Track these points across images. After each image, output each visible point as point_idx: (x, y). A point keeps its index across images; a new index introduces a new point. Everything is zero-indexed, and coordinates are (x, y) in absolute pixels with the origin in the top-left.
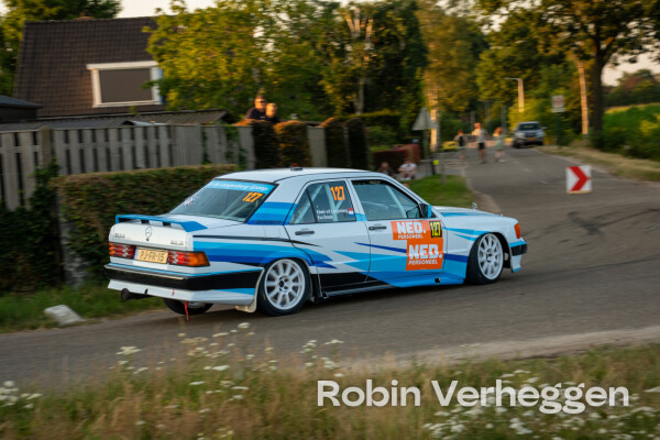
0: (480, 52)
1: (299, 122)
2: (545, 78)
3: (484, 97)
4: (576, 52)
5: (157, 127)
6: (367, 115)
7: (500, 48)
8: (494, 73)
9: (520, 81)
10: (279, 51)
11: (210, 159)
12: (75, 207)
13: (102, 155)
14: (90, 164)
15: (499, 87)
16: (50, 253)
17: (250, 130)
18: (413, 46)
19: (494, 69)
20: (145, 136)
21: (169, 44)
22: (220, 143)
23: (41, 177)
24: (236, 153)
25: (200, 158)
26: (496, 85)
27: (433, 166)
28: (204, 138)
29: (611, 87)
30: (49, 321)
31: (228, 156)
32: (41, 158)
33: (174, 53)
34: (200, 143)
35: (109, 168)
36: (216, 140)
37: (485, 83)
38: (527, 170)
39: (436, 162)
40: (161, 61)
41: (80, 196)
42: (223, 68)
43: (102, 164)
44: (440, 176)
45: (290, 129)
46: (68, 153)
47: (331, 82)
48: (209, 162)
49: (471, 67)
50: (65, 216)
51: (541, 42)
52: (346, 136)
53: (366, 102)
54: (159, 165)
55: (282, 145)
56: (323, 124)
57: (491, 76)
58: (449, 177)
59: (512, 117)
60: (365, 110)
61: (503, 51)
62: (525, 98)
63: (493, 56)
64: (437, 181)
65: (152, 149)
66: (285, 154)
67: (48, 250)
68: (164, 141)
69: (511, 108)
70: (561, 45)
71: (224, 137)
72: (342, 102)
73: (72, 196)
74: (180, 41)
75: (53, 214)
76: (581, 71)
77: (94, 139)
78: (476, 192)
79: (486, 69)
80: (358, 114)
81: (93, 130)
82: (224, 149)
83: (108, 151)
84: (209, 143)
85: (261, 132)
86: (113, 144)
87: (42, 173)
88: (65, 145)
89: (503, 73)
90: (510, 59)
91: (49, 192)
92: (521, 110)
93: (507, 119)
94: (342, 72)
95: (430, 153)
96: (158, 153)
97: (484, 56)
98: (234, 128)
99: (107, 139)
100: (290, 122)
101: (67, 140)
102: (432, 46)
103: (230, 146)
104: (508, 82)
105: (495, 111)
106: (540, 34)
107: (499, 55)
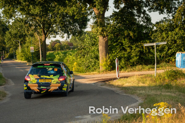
0: (6, 31)
2: (28, 41)
3: (7, 46)
4: (37, 33)
9: (19, 41)
15: (12, 43)
19: (10, 37)
29: (48, 45)
37: (8, 42)
38: (22, 71)
51: (26, 29)
57: (10, 39)
59: (17, 53)
61: (14, 32)
62: (21, 47)
63: (10, 33)
69: (17, 50)
70: (32, 30)
76: (39, 39)
78: (6, 78)
79: (8, 37)
89: (13, 39)
90: (16, 34)
92: (20, 51)
93: (15, 54)
104: (15, 42)
105: (12, 51)
106: (26, 27)
107: (12, 32)
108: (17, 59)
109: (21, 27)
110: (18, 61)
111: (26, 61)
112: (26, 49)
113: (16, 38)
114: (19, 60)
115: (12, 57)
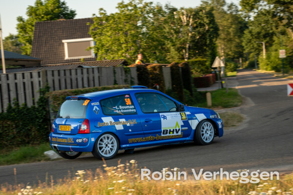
0: (244, 30)
1: (159, 64)
2: (276, 41)
3: (246, 51)
5: (93, 68)
6: (190, 60)
7: (254, 28)
8: (251, 40)
9: (264, 43)
10: (148, 32)
11: (117, 83)
12: (57, 106)
13: (68, 81)
14: (63, 86)
15: (253, 46)
16: (46, 127)
17: (136, 69)
18: (212, 28)
19: (251, 38)
20: (88, 73)
21: (98, 30)
22: (122, 75)
23: (42, 92)
24: (129, 79)
25: (113, 82)
26: (252, 45)
27: (222, 84)
28: (115, 73)
30: (46, 158)
31: (126, 81)
32: (41, 83)
33: (101, 34)
34: (113, 75)
35: (72, 87)
36: (120, 74)
37: (246, 45)
39: (223, 82)
41: (59, 100)
42: (122, 40)
43: (69, 86)
44: (225, 89)
45: (154, 68)
46: (53, 81)
47: (173, 46)
48: (117, 84)
49: (240, 37)
50: (53, 110)
51: (274, 25)
52: (181, 70)
53: (189, 54)
54: (94, 86)
55: (151, 76)
56: (169, 65)
57: (250, 41)
58: (230, 89)
59: (260, 60)
60: (189, 58)
61: (255, 29)
62: (266, 51)
63: (250, 32)
64: (224, 91)
65: (91, 78)
66: (152, 79)
67: (46, 125)
68: (96, 74)
69: (259, 56)
70: (284, 26)
71: (124, 72)
72: (178, 55)
73: (55, 100)
74: (104, 28)
75: (47, 109)
77: (65, 75)
78: (243, 96)
79: (247, 38)
80: (186, 60)
81: (65, 70)
82: (124, 78)
83: (71, 80)
84: (116, 75)
85: (141, 69)
86: (74, 76)
87: (42, 90)
88: (52, 77)
89: (255, 40)
90: (259, 33)
91: (45, 99)
92: (264, 57)
93: (258, 61)
94: (178, 41)
95: (220, 78)
96: (94, 80)
97: (246, 32)
98: (128, 68)
99: (71, 74)
100: (154, 65)
101: (53, 75)
102: (221, 28)
103: (126, 76)
104: (257, 44)
105: (252, 58)
106: (273, 21)
107: (253, 31)
108: (259, 69)
109: (267, 22)
110: (261, 71)
111: (273, 71)
112: (273, 53)
113: (258, 38)
114: (263, 69)
115: (253, 65)
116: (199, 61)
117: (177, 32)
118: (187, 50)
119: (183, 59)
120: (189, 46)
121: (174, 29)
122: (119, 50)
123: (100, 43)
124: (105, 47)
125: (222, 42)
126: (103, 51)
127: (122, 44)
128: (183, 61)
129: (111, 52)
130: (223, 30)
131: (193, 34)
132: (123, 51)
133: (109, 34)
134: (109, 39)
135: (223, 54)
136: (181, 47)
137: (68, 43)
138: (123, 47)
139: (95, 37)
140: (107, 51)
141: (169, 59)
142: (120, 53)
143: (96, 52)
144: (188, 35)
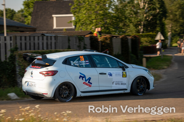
6: (143, 34)
17: (89, 38)
18: (162, 11)
21: (77, 9)
33: (79, 12)
40: (74, 15)
53: (143, 30)
56: (121, 37)
60: (143, 32)
72: (135, 29)
74: (81, 8)
80: (141, 34)
94: (136, 19)
102: (169, 11)
116: (151, 35)
117: (136, 13)
118: (142, 26)
119: (139, 32)
120: (144, 24)
121: (133, 11)
122: (91, 24)
123: (78, 18)
124: (81, 21)
125: (170, 22)
126: (80, 24)
127: (93, 20)
128: (139, 34)
129: (86, 25)
130: (172, 13)
131: (147, 15)
132: (93, 25)
133: (84, 12)
134: (84, 16)
135: (170, 30)
136: (137, 24)
137: (56, 17)
138: (93, 22)
139: (75, 14)
140: (82, 24)
141: (129, 32)
142: (91, 26)
143: (75, 24)
144: (143, 16)
